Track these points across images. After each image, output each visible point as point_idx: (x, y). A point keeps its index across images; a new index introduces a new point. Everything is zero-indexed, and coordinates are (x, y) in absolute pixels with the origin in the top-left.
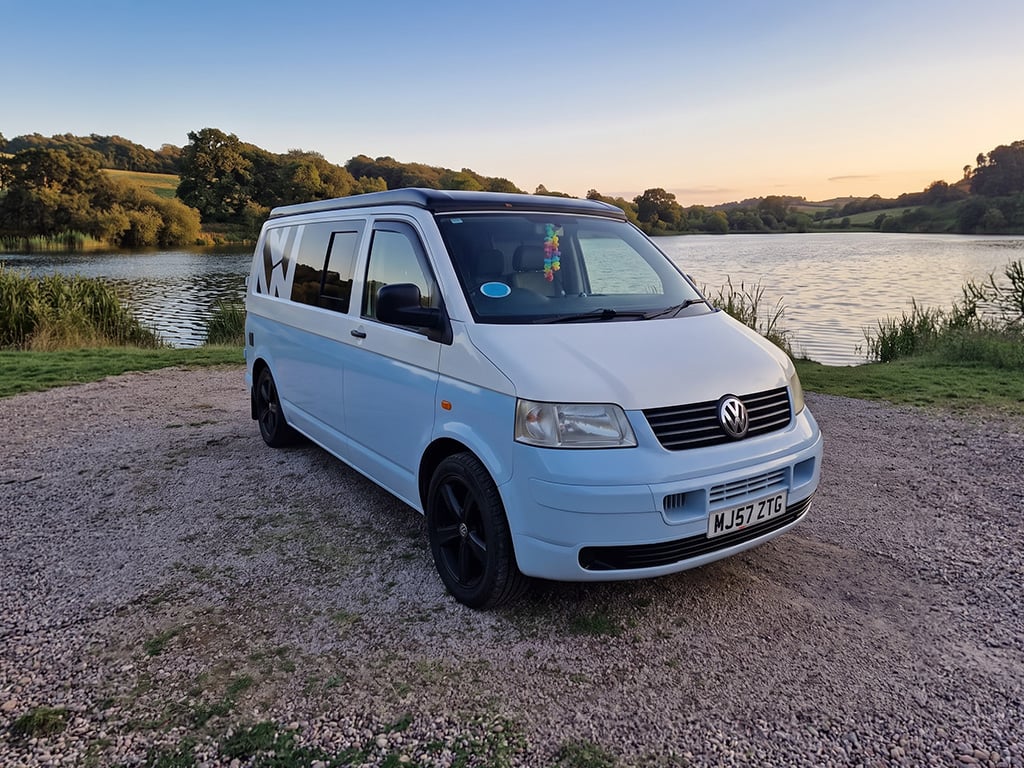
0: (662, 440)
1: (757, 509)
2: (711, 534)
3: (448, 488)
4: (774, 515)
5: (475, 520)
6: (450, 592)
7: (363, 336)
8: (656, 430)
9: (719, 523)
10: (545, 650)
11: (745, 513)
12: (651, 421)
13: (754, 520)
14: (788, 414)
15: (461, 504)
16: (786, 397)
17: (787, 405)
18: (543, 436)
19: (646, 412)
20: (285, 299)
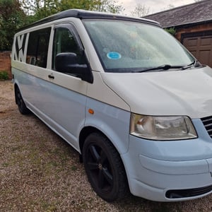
0: (209, 134)
3: (93, 148)
5: (106, 163)
7: (53, 78)
8: (207, 128)
12: (205, 123)
15: (99, 154)
19: (202, 119)
20: (24, 62)
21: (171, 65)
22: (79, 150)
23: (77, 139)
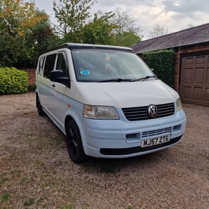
0: (127, 118)
1: (159, 139)
2: (142, 146)
4: (165, 141)
6: (71, 157)
7: (55, 86)
8: (125, 115)
9: (145, 143)
10: (91, 176)
11: (155, 141)
12: (124, 112)
13: (158, 143)
14: (174, 111)
16: (174, 106)
17: (174, 108)
18: (91, 115)
19: (123, 109)
20: (42, 76)
21: (122, 78)
22: (65, 133)
23: (63, 126)
